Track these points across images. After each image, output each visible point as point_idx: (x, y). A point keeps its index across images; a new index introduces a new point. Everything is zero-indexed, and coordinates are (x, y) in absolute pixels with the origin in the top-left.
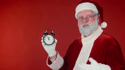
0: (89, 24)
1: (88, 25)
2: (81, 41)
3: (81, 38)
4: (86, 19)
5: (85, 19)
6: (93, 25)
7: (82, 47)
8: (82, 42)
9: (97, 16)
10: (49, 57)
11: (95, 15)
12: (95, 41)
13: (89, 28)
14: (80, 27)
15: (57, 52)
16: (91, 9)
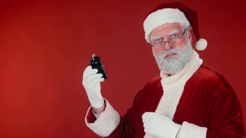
0: (176, 52)
1: (175, 54)
2: (161, 84)
3: (161, 79)
4: (169, 42)
5: (167, 43)
6: (184, 51)
7: (162, 94)
8: (161, 86)
9: (188, 33)
10: (92, 108)
11: (184, 31)
12: (187, 82)
13: (177, 59)
14: (158, 58)
15: (105, 99)
16: (176, 21)
